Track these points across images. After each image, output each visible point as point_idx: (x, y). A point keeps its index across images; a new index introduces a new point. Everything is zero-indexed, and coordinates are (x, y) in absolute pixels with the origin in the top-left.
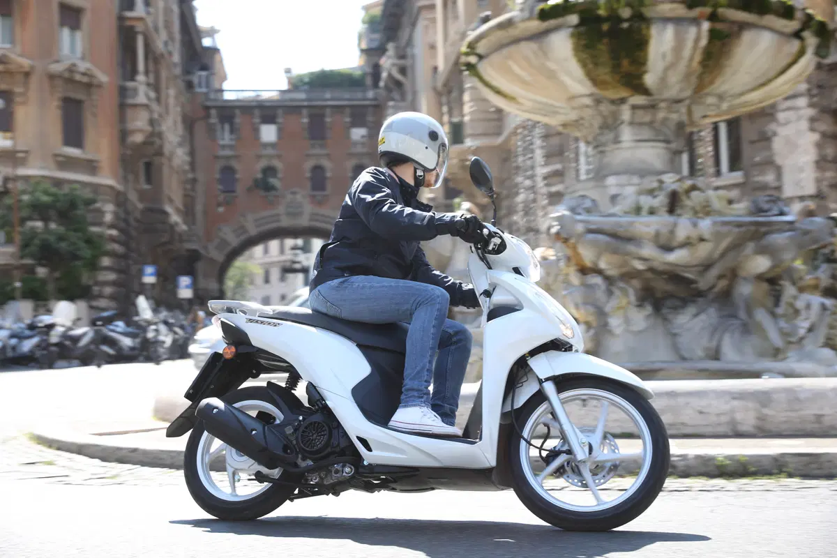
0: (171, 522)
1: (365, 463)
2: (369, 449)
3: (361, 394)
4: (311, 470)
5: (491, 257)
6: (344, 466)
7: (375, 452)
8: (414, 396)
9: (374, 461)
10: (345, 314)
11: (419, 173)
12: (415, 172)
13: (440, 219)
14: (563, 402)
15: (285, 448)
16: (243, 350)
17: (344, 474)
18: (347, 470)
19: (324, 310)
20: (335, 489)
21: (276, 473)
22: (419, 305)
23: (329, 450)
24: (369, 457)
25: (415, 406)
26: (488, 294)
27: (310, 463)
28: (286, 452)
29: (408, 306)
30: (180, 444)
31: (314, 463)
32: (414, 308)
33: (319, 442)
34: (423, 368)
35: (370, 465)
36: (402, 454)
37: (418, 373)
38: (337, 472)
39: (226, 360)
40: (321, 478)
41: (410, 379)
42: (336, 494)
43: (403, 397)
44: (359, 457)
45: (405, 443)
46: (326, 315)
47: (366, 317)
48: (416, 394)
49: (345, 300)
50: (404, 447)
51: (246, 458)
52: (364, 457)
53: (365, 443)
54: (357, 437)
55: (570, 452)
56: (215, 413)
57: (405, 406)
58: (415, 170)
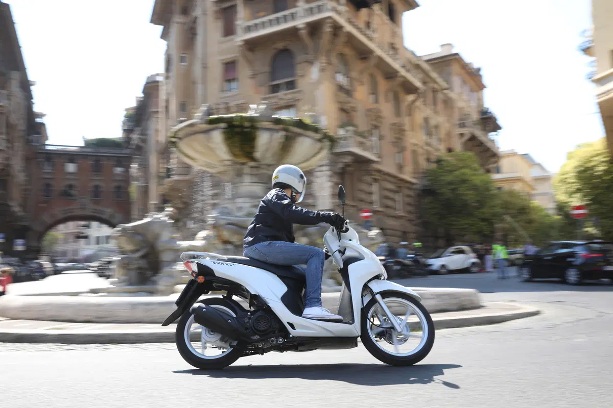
1: (291, 336)
2: (294, 328)
3: (286, 300)
4: (258, 341)
5: (342, 234)
6: (278, 338)
7: (297, 330)
8: (315, 301)
9: (296, 335)
10: (270, 260)
11: (294, 194)
12: (292, 194)
13: (322, 215)
17: (279, 342)
18: (281, 340)
19: (257, 257)
21: (235, 343)
22: (312, 256)
23: (271, 330)
24: (293, 333)
25: (315, 306)
27: (257, 337)
28: (246, 331)
29: (306, 257)
31: (260, 337)
32: (309, 258)
33: (265, 325)
35: (293, 336)
36: (311, 330)
38: (273, 341)
39: (199, 284)
40: (263, 345)
41: (313, 293)
43: (307, 302)
44: (288, 333)
45: (315, 325)
47: (281, 262)
48: (316, 300)
49: (271, 253)
50: (316, 328)
51: (216, 334)
52: (291, 332)
53: (292, 325)
54: (288, 323)
55: (393, 328)
56: (205, 311)
57: (311, 307)
58: (292, 192)
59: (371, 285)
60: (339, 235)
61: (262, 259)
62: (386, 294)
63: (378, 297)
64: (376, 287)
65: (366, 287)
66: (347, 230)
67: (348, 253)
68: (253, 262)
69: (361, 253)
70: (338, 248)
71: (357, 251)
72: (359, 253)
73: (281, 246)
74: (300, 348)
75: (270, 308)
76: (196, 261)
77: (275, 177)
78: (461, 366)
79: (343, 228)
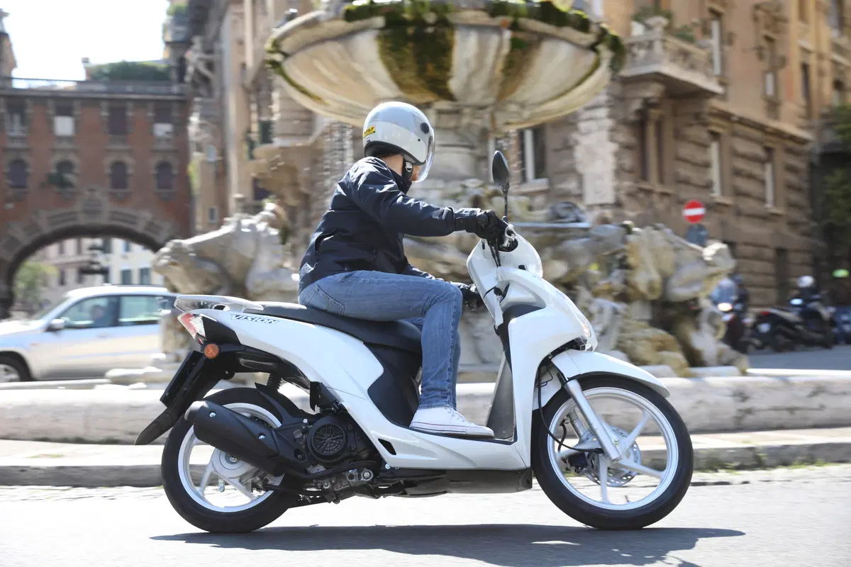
1: (387, 467)
2: (393, 452)
3: (378, 394)
4: (321, 477)
5: (501, 253)
6: (360, 471)
7: (399, 456)
8: (437, 396)
9: (397, 465)
10: (349, 310)
11: (408, 166)
12: (404, 165)
13: (459, 214)
14: (589, 400)
15: (297, 452)
16: (228, 348)
17: (362, 479)
18: (367, 474)
20: (336, 497)
21: (277, 481)
22: (435, 301)
23: (346, 454)
24: (391, 461)
25: (439, 406)
26: (500, 292)
27: (321, 468)
28: (296, 456)
29: (422, 302)
31: (327, 468)
32: (428, 304)
33: (331, 446)
34: (445, 367)
35: (392, 468)
36: (429, 456)
37: (441, 371)
38: (351, 477)
39: (207, 360)
40: (333, 484)
41: (432, 379)
42: (337, 501)
44: (381, 461)
45: (434, 444)
46: (325, 311)
47: (372, 314)
48: (439, 393)
49: (350, 296)
50: (436, 450)
51: (241, 463)
52: (386, 460)
53: (387, 445)
54: (379, 440)
55: (601, 451)
56: (214, 417)
57: (428, 407)
58: (404, 162)
59: (558, 362)
60: (496, 256)
61: (332, 309)
62: (588, 381)
63: (574, 386)
64: (570, 365)
65: (546, 366)
66: (514, 245)
67: (514, 296)
68: (315, 315)
69: (538, 294)
70: (495, 284)
71: (531, 292)
72: (535, 294)
73: (370, 283)
74: (408, 490)
75: (345, 410)
76: (202, 313)
77: (369, 130)
78: (741, 534)
79: (503, 243)
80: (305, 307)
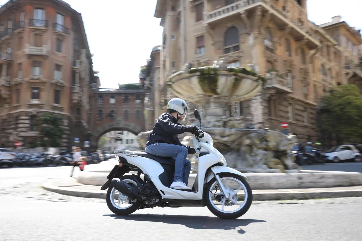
0: (103, 215)
1: (163, 198)
3: (161, 177)
4: (146, 200)
5: (200, 138)
6: (156, 199)
7: (165, 195)
9: (165, 198)
10: (157, 154)
11: (179, 115)
13: (185, 127)
14: (222, 181)
15: (138, 193)
16: (125, 164)
17: (156, 201)
19: (150, 153)
20: (152, 206)
21: (134, 201)
22: (180, 152)
23: (152, 194)
24: (164, 196)
25: (178, 181)
26: (199, 149)
27: (146, 198)
28: (138, 194)
29: (176, 152)
30: (105, 192)
31: (147, 198)
32: (178, 153)
33: (148, 191)
34: (180, 170)
35: (164, 199)
37: (179, 171)
38: (154, 201)
39: (120, 167)
40: (148, 202)
41: (176, 174)
42: (152, 208)
43: (174, 179)
46: (151, 154)
48: (178, 178)
49: (157, 150)
50: (175, 194)
51: (126, 196)
52: (162, 196)
53: (163, 192)
54: (161, 190)
55: (224, 196)
56: (117, 183)
57: (175, 181)
58: (178, 114)
59: (213, 169)
60: (197, 139)
63: (217, 177)
64: (216, 170)
65: (209, 170)
66: (203, 136)
67: (202, 150)
69: (208, 150)
70: (198, 147)
71: (206, 149)
74: (170, 205)
79: (199, 135)
80: (146, 153)
